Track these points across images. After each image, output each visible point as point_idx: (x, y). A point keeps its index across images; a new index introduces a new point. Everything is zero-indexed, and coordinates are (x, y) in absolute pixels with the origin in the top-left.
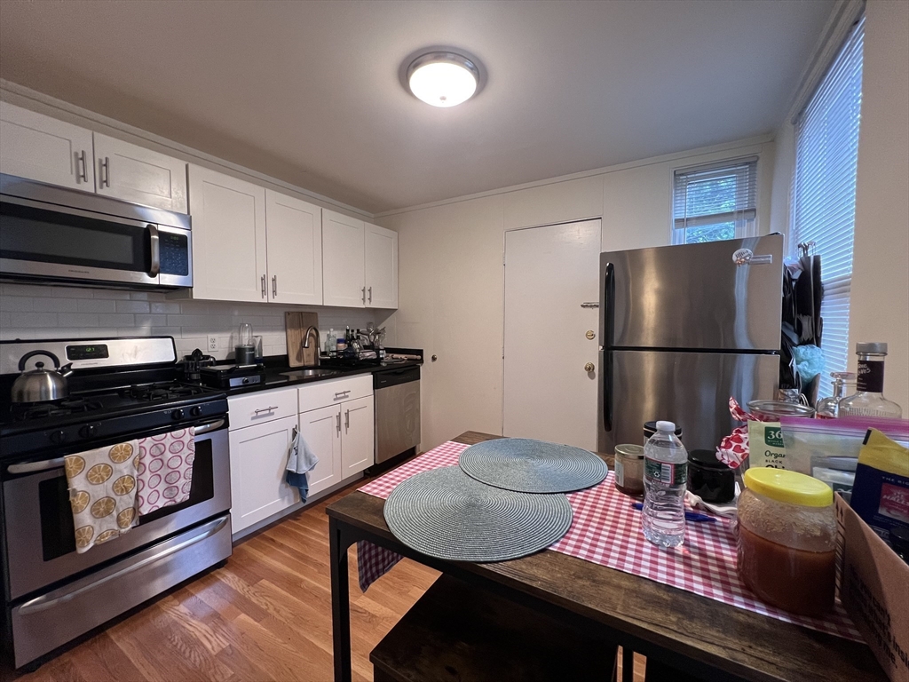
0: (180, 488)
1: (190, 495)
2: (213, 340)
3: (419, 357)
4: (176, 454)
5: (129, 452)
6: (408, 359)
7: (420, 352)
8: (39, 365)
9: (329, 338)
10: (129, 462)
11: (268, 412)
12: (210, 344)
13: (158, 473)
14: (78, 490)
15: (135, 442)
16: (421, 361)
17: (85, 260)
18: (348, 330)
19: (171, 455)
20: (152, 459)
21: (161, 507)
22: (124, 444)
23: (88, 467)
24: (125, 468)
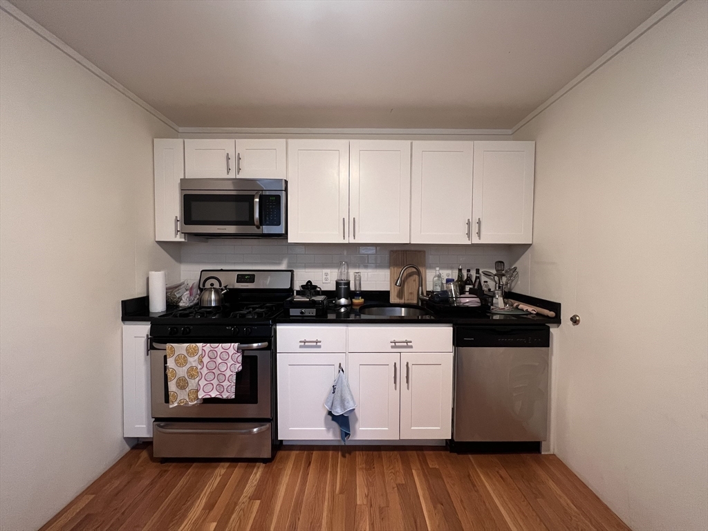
0: (225, 388)
1: (235, 395)
2: (326, 274)
3: (552, 314)
4: (225, 361)
5: (195, 352)
6: (538, 314)
7: (556, 307)
8: (212, 285)
9: (435, 278)
10: (196, 357)
11: (315, 344)
12: (324, 277)
13: (213, 371)
14: (170, 367)
15: (200, 345)
16: (557, 320)
17: (220, 221)
18: (460, 270)
19: (221, 361)
20: (209, 360)
21: (213, 396)
22: (194, 345)
23: (176, 355)
24: (193, 361)
